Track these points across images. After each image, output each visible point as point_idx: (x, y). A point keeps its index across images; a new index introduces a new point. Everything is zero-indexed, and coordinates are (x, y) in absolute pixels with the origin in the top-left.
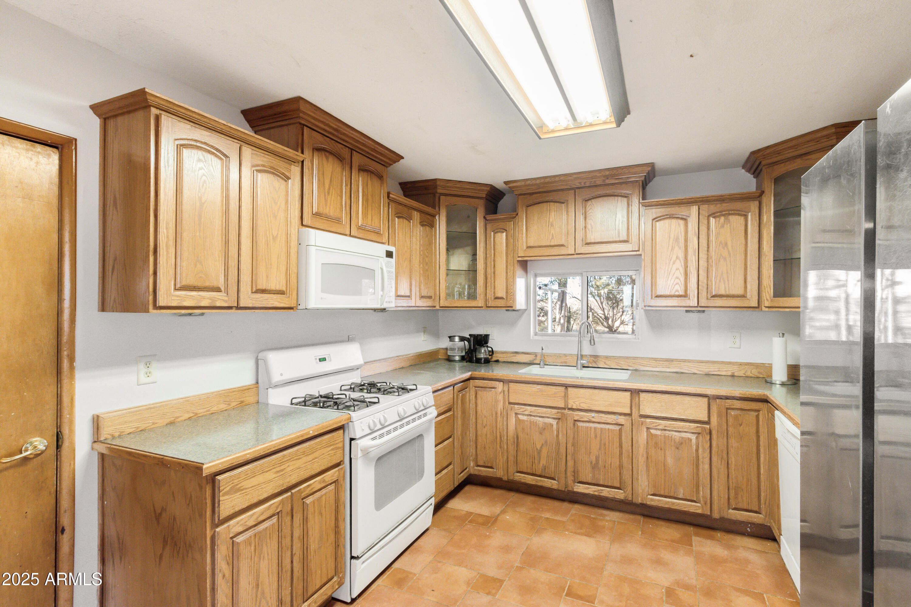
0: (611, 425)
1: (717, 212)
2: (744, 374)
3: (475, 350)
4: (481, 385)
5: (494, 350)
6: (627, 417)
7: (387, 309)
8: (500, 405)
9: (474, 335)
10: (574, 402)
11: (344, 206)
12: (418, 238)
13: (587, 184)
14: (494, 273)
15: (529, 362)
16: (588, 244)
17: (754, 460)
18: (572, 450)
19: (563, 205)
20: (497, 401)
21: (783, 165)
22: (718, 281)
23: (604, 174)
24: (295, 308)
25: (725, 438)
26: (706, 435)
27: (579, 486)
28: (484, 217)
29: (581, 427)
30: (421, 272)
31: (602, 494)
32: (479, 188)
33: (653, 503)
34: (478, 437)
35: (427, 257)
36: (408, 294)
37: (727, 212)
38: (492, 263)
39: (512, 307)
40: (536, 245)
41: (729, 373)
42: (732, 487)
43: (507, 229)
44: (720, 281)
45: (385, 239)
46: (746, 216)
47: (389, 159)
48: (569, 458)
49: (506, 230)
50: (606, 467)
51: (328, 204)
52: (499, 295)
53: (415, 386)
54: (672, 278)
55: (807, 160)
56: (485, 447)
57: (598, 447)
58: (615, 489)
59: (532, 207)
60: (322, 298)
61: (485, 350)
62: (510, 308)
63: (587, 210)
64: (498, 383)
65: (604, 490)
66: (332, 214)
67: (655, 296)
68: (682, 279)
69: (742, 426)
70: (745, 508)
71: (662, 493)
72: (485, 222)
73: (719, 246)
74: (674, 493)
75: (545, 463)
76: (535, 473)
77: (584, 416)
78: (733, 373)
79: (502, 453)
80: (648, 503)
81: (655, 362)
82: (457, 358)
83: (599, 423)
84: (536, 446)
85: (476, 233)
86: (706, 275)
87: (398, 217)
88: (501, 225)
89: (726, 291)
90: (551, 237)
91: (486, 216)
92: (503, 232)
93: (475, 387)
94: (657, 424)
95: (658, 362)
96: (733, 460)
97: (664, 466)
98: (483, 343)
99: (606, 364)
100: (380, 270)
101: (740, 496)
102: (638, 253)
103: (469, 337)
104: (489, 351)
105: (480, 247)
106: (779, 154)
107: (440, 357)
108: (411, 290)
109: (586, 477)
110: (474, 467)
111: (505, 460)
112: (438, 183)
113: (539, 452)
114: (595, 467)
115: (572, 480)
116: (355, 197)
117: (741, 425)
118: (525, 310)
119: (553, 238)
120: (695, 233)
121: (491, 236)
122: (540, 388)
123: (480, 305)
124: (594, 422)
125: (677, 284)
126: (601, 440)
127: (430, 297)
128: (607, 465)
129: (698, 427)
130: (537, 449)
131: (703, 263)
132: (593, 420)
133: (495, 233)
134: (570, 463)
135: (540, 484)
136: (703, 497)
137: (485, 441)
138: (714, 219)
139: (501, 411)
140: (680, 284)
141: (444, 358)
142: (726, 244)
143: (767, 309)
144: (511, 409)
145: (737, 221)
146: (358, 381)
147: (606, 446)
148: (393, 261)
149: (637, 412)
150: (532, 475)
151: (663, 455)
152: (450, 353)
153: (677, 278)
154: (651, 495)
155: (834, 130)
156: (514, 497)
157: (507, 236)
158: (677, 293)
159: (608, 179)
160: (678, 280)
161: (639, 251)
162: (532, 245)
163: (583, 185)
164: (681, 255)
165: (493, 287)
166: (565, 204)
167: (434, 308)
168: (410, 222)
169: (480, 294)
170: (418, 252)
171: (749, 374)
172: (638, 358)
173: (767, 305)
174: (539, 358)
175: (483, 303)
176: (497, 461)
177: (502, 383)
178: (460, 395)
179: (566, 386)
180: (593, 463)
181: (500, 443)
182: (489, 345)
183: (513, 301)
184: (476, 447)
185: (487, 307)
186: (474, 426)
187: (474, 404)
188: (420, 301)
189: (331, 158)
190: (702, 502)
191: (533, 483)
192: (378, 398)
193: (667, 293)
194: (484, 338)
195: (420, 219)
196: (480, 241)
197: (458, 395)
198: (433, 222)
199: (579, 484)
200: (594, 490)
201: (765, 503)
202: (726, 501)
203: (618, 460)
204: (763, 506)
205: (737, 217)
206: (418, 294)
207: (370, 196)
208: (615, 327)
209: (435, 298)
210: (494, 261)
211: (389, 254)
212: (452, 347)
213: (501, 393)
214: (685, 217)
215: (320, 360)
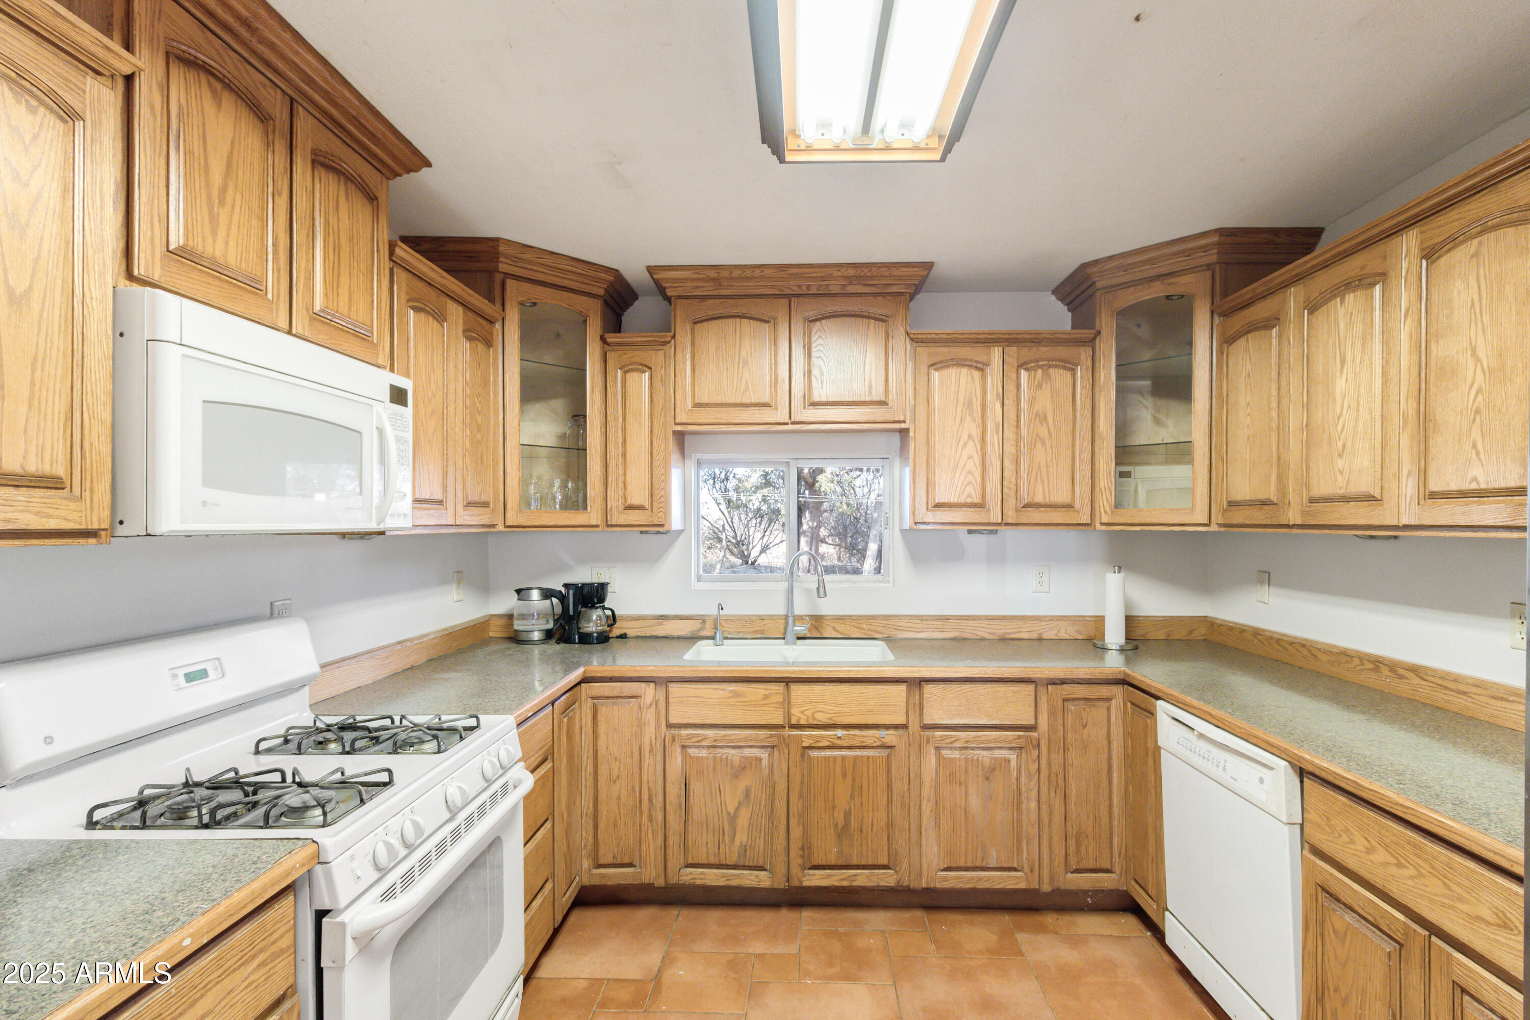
0: (872, 750)
1: (1032, 362)
2: (1056, 635)
3: (578, 616)
4: (607, 694)
5: (616, 613)
6: (901, 732)
7: (388, 533)
8: (650, 731)
9: (576, 585)
10: (802, 712)
11: (270, 249)
12: (460, 367)
13: (814, 291)
14: (624, 455)
15: (690, 635)
16: (814, 404)
17: (1105, 782)
18: (800, 806)
19: (767, 325)
20: (641, 724)
21: (1131, 289)
22: (1033, 480)
23: (846, 274)
24: (103, 533)
25: (1061, 751)
26: (1032, 751)
27: (813, 875)
28: (603, 339)
29: (816, 760)
30: (468, 445)
31: (855, 884)
32: (591, 273)
33: (946, 885)
34: (599, 805)
35: (479, 413)
36: (438, 496)
37: (1046, 362)
38: (620, 433)
39: (662, 526)
40: (713, 400)
41: (1035, 636)
42: (1072, 833)
43: (653, 366)
44: (1036, 480)
45: (383, 359)
46: (1073, 371)
47: (395, 158)
48: (793, 822)
49: (650, 368)
50: (864, 830)
51: (222, 233)
52: (636, 501)
53: (474, 719)
54: (961, 473)
55: (1170, 284)
56: (615, 826)
57: (849, 793)
58: (879, 869)
59: (705, 324)
60: (204, 504)
61: (599, 616)
62: (658, 528)
63: (813, 340)
64: (643, 685)
65: (860, 874)
66: (232, 261)
67: (933, 505)
68: (978, 474)
69: (1086, 729)
70: (1091, 867)
71: (962, 863)
72: (603, 348)
73: (1035, 419)
74: (983, 860)
75: (745, 840)
76: (724, 862)
77: (823, 737)
78: (1040, 634)
79: (653, 831)
80: (938, 886)
81: (919, 622)
82: (536, 636)
83: (850, 748)
84: (726, 808)
85: (585, 370)
86: (1014, 468)
87: (416, 309)
88: (639, 355)
89: (1044, 497)
90: (743, 387)
91: (606, 335)
92: (644, 372)
93: (593, 698)
94: (953, 740)
95: (924, 622)
96: (1073, 788)
97: (965, 814)
98: (596, 601)
99: (837, 631)
100: (375, 431)
101: (1083, 849)
102: (903, 426)
103: (563, 590)
104: (608, 617)
105: (592, 400)
106: (1126, 270)
107: (491, 634)
108: (445, 488)
109: (826, 854)
110: (590, 870)
111: (659, 844)
112: (502, 248)
113: (733, 819)
114: (843, 832)
115: (800, 865)
116: (304, 232)
117: (1085, 726)
118: (683, 531)
119: (747, 389)
120: (998, 394)
121: (616, 378)
122: (734, 691)
123: (594, 523)
124: (841, 748)
125: (968, 484)
126: (854, 780)
127: (485, 505)
128: (864, 827)
129: (1019, 737)
130: (729, 813)
131: (1009, 448)
132: (839, 742)
133: (626, 372)
134: (796, 833)
135: (734, 883)
136: (1027, 859)
137: (617, 812)
138: (1026, 374)
139: (651, 745)
140: (975, 484)
141: (504, 635)
142: (1045, 418)
143: (1104, 528)
144: (673, 740)
145: (1060, 377)
146: (306, 719)
147: (863, 789)
148: (407, 412)
149: (917, 720)
150: (717, 868)
151: (963, 793)
152: (518, 625)
153: (970, 472)
154: (942, 871)
155: (1216, 239)
156: (680, 918)
157: (651, 378)
158: (969, 500)
159: (850, 283)
160: (971, 476)
161: (904, 422)
162: (704, 399)
163: (804, 291)
164: (976, 432)
165: (621, 485)
166: (771, 324)
167: (492, 530)
168: (443, 326)
169: (595, 498)
170: (460, 401)
171: (1063, 635)
172: (891, 616)
173: (1105, 520)
174: (709, 624)
175: (600, 517)
176: (644, 848)
177: (652, 685)
178: (565, 720)
179: (788, 681)
180: (840, 827)
181: (650, 811)
182: (606, 604)
183: (665, 514)
184: (596, 827)
185: (608, 526)
186: (590, 782)
187: (591, 734)
188: (466, 513)
189: (228, 99)
190: (1026, 868)
191: (722, 883)
192: (389, 771)
193: (953, 499)
194: (597, 590)
195: (465, 323)
196: (592, 387)
197: (561, 722)
198: (491, 334)
199: (812, 872)
200: (843, 877)
201: (1120, 854)
202: (1063, 860)
203: (885, 815)
204: (1116, 858)
205: (1061, 371)
206: (460, 495)
207: (344, 241)
208: (751, 558)
209: (495, 504)
210: (624, 430)
211: (398, 396)
212: (525, 611)
213: (651, 705)
214: (980, 366)
215: (190, 678)
